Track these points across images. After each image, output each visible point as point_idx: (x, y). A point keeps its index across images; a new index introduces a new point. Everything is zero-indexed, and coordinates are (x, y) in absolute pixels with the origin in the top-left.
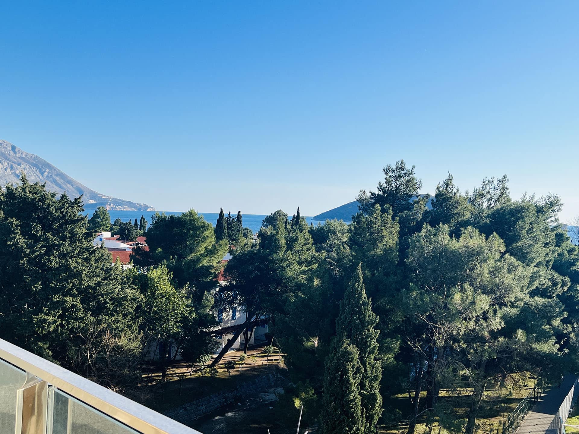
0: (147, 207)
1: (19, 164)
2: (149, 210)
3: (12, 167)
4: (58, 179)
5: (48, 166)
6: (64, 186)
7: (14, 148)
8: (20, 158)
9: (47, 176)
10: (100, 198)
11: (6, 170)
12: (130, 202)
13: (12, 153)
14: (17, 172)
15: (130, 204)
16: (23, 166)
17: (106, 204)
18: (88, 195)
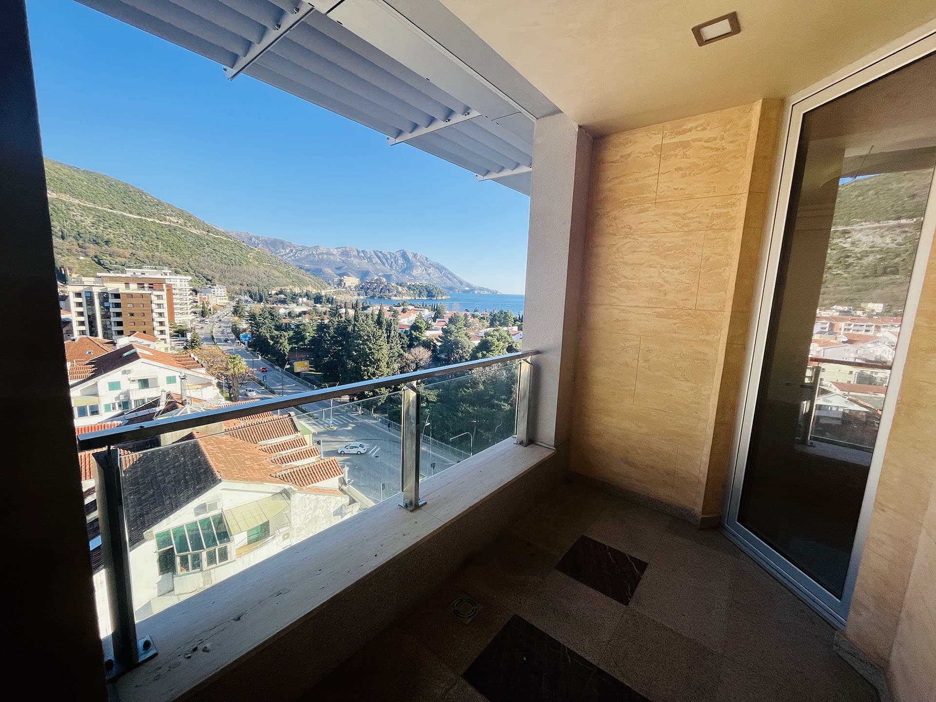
0: (497, 292)
1: (430, 268)
2: (498, 294)
3: (426, 270)
4: (449, 275)
5: (443, 268)
6: (452, 280)
7: (427, 259)
8: (430, 264)
9: (444, 274)
10: (471, 287)
11: (423, 271)
12: (488, 289)
13: (426, 261)
14: (429, 272)
15: (488, 290)
16: (431, 269)
17: (474, 290)
18: (465, 285)
